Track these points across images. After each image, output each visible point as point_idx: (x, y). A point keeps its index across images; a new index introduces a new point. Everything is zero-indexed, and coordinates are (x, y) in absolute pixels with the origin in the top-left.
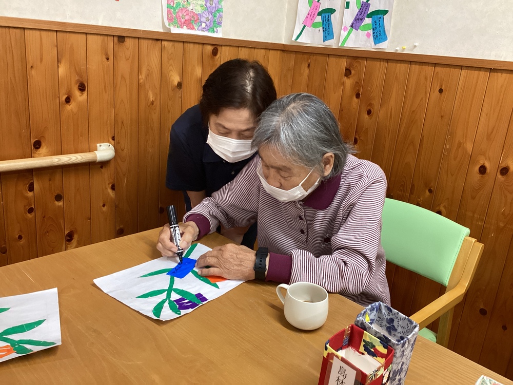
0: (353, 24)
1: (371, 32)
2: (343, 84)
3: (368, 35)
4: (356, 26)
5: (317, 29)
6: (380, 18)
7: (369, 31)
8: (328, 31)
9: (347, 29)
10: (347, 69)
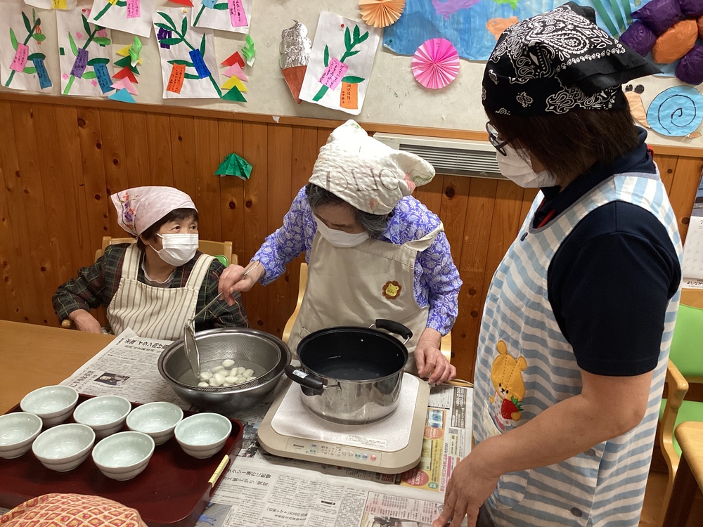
0: (73, 71)
1: (96, 80)
2: (79, 135)
3: (94, 83)
4: (77, 74)
5: (31, 75)
6: (103, 66)
7: (94, 79)
8: (44, 78)
9: (67, 76)
10: (79, 119)
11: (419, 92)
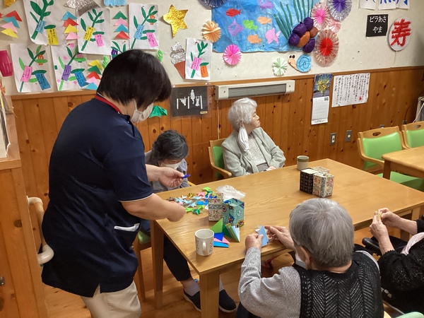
0: (62, 77)
3: (75, 83)
4: (65, 78)
5: (34, 83)
6: (80, 73)
7: (75, 80)
8: (44, 83)
9: (60, 81)
10: (69, 103)
11: (227, 67)
